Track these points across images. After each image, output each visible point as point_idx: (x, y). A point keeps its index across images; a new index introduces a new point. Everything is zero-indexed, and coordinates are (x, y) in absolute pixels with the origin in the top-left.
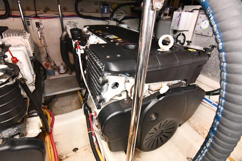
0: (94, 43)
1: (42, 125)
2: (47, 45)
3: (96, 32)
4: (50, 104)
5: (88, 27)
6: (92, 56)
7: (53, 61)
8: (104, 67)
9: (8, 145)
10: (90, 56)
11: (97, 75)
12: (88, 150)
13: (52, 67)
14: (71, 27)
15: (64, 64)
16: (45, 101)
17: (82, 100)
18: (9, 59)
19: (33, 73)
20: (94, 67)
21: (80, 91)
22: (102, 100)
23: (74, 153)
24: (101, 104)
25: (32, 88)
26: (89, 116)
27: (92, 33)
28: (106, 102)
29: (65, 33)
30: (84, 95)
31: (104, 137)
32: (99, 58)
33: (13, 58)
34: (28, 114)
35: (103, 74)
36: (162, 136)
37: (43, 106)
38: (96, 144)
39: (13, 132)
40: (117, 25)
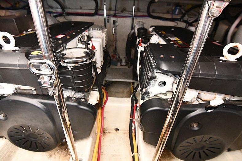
0: (155, 43)
1: (99, 99)
2: (118, 39)
3: (160, 32)
4: (108, 87)
5: (154, 27)
6: (149, 54)
7: (119, 54)
8: (155, 64)
9: (77, 103)
10: (147, 53)
11: (148, 70)
12: (126, 134)
13: (116, 58)
14: (138, 26)
15: (126, 58)
16: (105, 84)
17: (132, 91)
18: (90, 46)
19: (102, 60)
20: (148, 63)
21: (133, 83)
22: (147, 93)
23: (115, 131)
24: (146, 96)
25: (99, 71)
26: (134, 106)
27: (155, 33)
28: (150, 96)
29: (133, 31)
30: (135, 88)
31: (142, 127)
32: (154, 56)
33: (93, 46)
34: (93, 88)
35: (153, 71)
36: (201, 151)
37: (103, 87)
38: (133, 131)
39: (81, 96)
40: (186, 27)
